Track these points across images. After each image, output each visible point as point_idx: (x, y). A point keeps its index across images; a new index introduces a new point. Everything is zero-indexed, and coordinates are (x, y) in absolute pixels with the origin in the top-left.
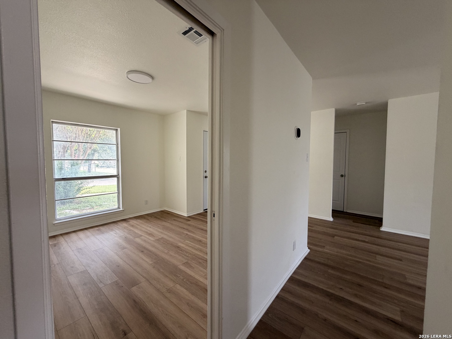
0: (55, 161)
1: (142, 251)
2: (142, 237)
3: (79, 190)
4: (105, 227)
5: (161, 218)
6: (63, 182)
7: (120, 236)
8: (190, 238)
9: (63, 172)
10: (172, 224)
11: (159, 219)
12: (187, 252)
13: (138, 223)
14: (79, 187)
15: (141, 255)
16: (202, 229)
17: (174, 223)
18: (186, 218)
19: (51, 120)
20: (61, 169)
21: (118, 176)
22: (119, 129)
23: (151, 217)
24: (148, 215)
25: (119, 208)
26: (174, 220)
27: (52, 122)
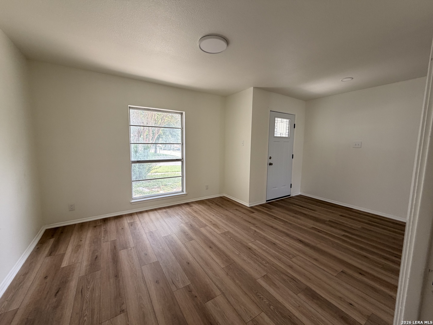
0: (132, 144)
1: (210, 247)
2: (208, 228)
3: (149, 170)
4: (172, 209)
5: (222, 206)
6: (138, 164)
7: (186, 223)
8: (260, 237)
9: (138, 154)
10: (235, 215)
11: (220, 206)
12: (263, 259)
13: (200, 209)
14: (149, 167)
15: (209, 250)
16: (272, 227)
17: (237, 213)
18: (249, 209)
19: (129, 106)
20: (136, 152)
21: (182, 160)
22: (184, 113)
23: (212, 203)
24: (208, 200)
25: (183, 191)
26: (236, 210)
27: (129, 107)
